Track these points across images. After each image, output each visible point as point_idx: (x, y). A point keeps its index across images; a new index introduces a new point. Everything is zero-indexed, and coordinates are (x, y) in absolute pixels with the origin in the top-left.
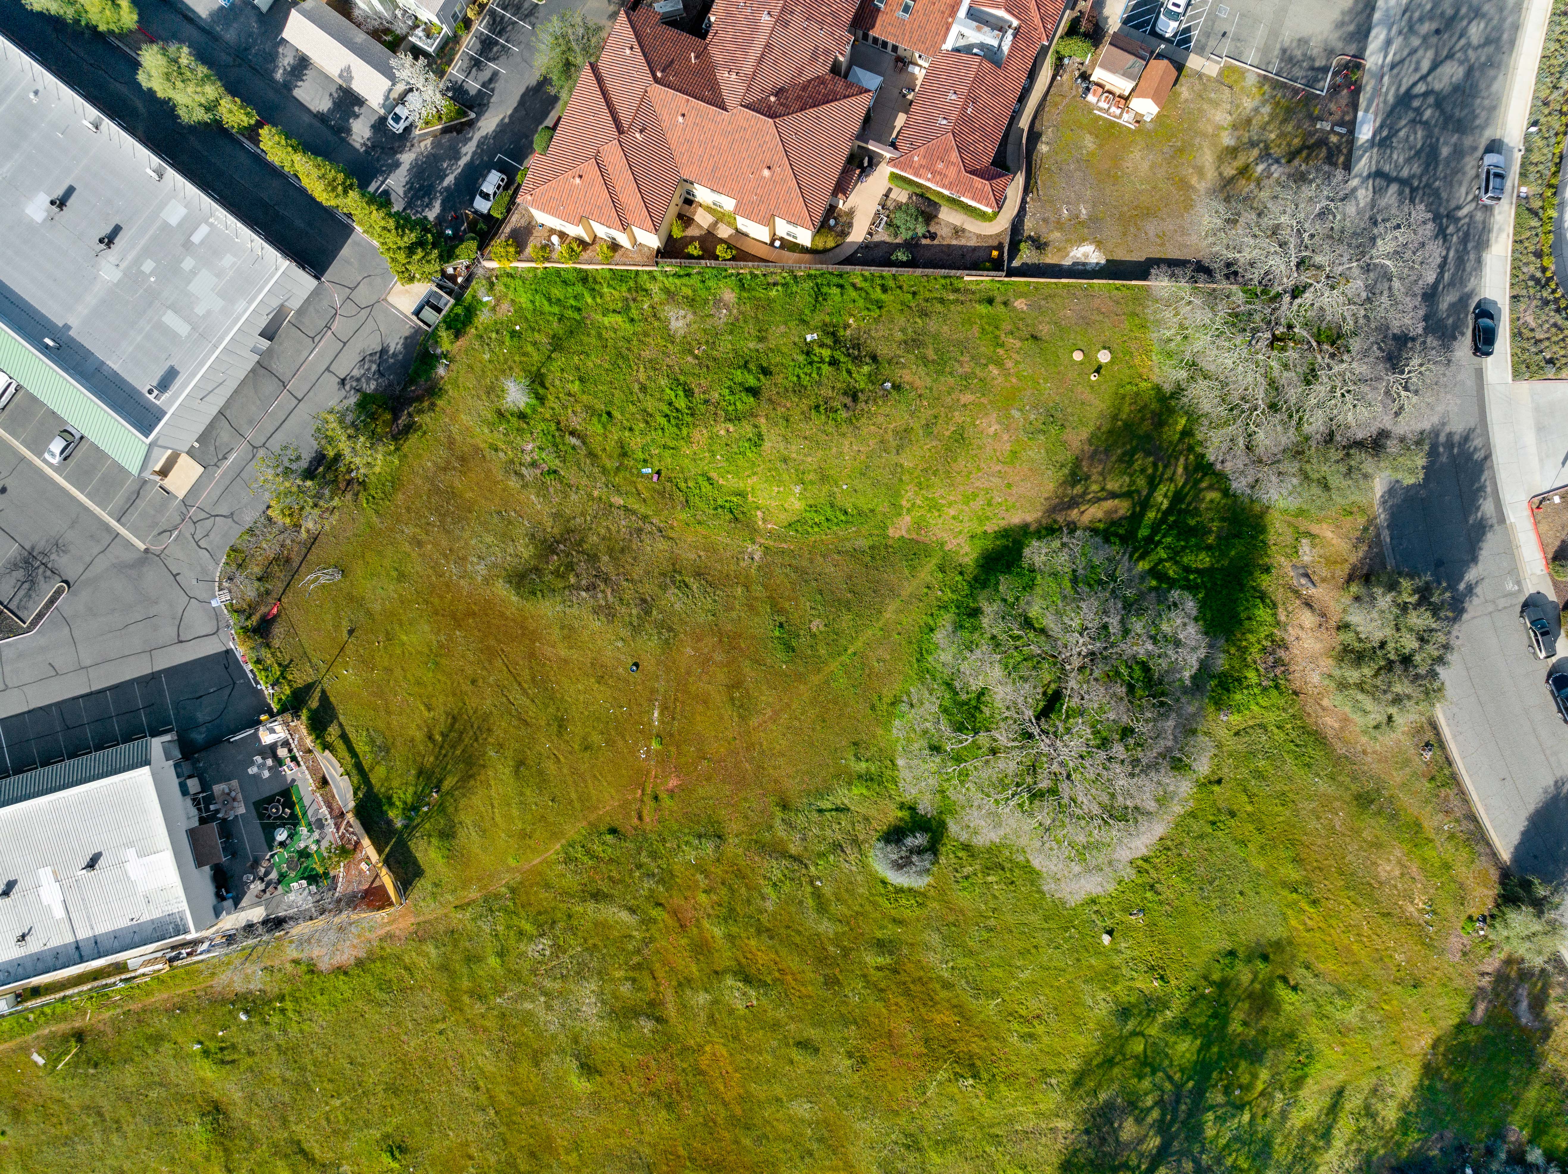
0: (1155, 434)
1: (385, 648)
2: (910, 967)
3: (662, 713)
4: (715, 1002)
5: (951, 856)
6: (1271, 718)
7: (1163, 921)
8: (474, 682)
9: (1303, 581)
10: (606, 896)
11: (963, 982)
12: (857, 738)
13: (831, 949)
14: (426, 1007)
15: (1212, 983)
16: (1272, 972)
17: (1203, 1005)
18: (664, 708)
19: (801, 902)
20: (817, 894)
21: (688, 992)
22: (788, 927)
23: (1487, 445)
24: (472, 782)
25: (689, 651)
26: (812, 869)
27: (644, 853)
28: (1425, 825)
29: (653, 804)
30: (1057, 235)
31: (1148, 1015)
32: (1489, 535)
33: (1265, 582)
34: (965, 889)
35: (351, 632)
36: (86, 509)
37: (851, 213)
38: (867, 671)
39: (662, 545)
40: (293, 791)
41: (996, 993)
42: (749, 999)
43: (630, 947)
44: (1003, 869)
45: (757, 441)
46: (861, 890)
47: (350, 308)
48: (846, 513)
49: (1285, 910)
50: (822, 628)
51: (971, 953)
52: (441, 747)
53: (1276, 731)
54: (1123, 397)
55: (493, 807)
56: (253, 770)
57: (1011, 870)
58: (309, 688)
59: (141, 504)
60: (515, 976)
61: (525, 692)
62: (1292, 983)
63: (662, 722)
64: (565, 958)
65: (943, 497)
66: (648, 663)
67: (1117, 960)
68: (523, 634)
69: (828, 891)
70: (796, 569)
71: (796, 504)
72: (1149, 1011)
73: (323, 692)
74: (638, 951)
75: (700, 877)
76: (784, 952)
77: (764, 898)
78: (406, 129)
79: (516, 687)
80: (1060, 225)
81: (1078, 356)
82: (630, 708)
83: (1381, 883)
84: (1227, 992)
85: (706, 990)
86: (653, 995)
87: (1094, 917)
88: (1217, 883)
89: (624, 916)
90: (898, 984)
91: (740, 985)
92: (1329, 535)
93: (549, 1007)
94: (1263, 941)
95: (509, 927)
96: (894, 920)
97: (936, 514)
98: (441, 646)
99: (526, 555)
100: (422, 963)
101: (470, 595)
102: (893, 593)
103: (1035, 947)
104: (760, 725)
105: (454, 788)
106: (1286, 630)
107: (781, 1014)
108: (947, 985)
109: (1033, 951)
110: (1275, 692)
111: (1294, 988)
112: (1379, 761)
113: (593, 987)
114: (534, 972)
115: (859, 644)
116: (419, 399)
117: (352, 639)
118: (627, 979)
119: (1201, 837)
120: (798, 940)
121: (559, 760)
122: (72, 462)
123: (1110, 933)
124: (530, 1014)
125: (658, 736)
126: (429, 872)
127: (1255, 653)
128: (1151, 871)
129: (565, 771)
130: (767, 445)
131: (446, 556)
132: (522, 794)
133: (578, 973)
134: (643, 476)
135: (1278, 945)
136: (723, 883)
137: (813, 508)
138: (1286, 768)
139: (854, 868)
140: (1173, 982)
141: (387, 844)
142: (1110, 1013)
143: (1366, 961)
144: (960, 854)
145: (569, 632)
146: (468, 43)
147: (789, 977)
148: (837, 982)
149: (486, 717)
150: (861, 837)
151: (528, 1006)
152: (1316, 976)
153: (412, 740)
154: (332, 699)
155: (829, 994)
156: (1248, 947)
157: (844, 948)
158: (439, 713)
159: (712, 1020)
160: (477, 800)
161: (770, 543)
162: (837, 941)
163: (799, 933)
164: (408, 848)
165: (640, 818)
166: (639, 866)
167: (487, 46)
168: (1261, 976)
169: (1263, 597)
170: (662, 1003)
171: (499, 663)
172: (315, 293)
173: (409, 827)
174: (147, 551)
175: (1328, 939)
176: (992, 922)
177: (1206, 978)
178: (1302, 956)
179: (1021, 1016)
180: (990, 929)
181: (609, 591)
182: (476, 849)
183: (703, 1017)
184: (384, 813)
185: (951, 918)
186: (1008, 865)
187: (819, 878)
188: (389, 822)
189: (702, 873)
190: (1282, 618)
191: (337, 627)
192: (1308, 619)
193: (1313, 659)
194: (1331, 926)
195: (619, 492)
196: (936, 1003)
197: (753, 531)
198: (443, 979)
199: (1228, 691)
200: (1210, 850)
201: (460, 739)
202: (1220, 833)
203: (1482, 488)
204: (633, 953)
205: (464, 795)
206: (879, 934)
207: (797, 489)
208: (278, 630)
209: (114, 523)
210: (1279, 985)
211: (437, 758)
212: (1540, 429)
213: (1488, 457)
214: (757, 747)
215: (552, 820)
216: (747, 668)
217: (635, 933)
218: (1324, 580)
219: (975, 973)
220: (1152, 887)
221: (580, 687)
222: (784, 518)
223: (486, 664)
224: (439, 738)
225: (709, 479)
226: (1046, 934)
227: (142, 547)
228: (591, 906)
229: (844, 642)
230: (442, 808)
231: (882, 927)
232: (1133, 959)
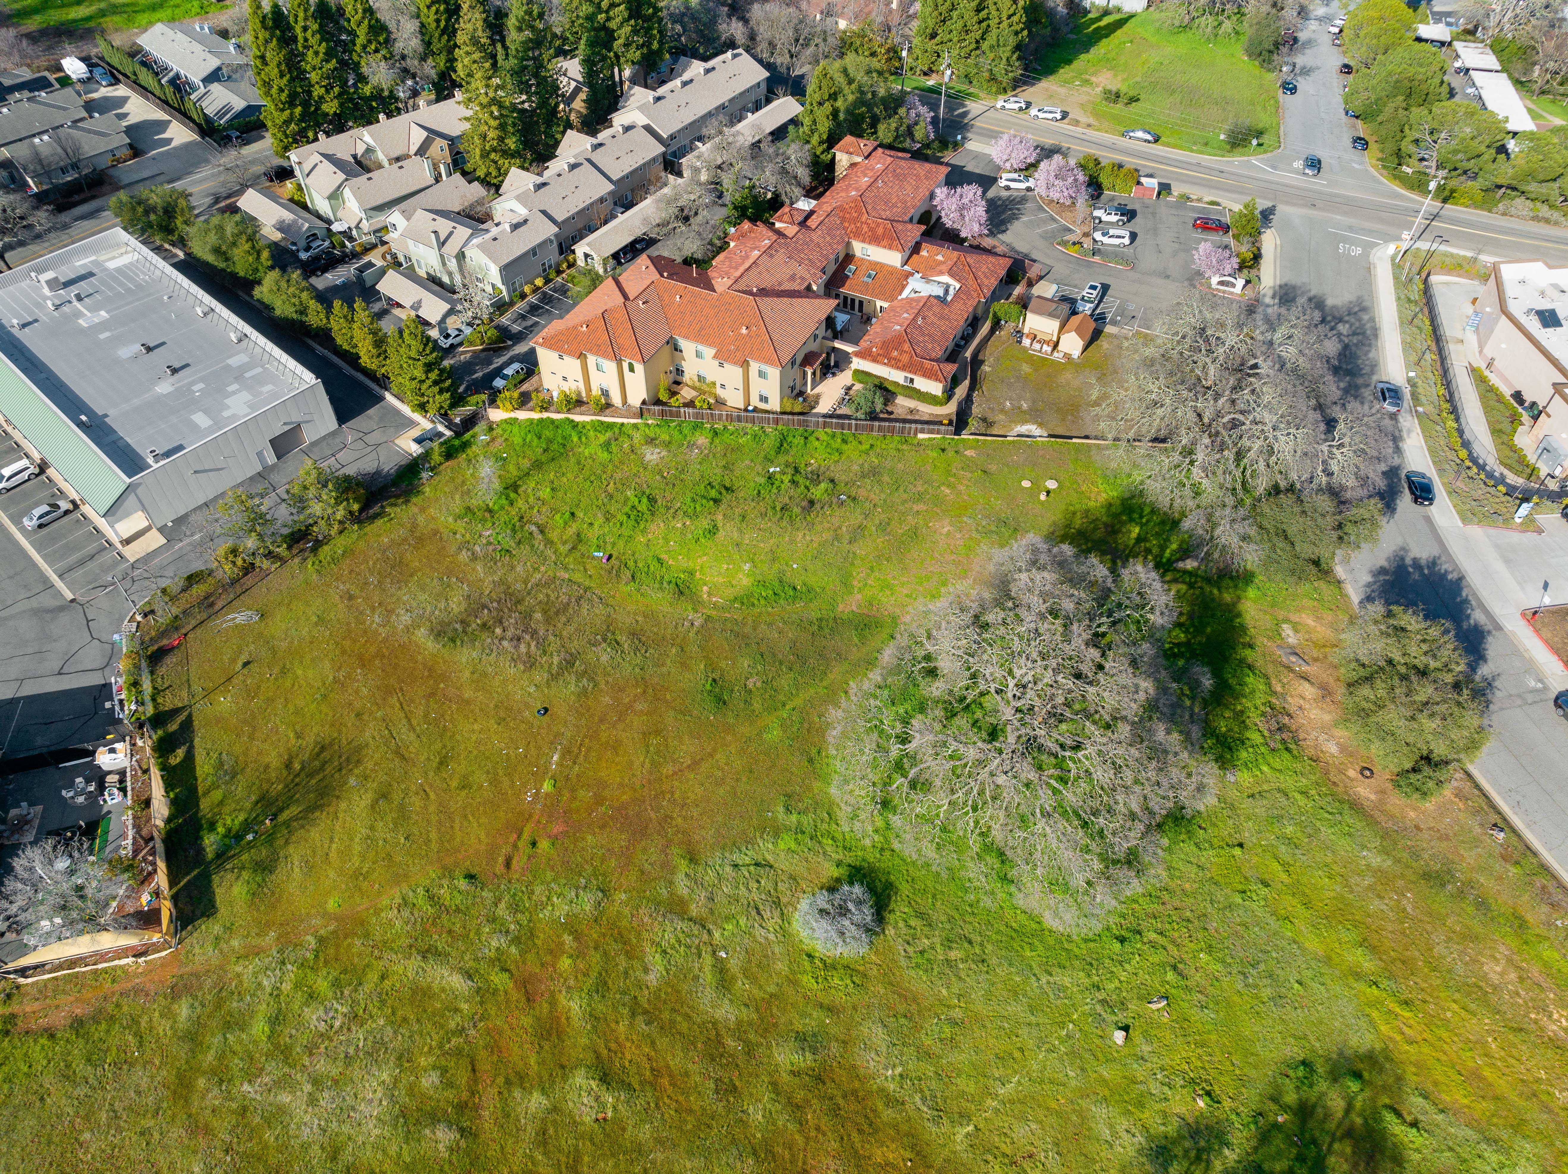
0: (1109, 539)
1: (276, 679)
2: (841, 1075)
3: (563, 757)
4: (555, 1109)
5: (901, 924)
6: (1288, 782)
7: (1195, 1014)
8: (358, 715)
9: (1293, 659)
10: (438, 954)
11: (917, 1098)
12: (789, 790)
13: (730, 1043)
14: (138, 1093)
15: (1285, 1108)
16: (1373, 1100)
17: (1278, 1141)
18: (566, 752)
19: (696, 978)
20: (721, 968)
21: (517, 1093)
22: (673, 1010)
23: (1456, 568)
24: (317, 814)
25: (607, 700)
26: (717, 935)
27: (502, 905)
28: (1529, 918)
29: (528, 850)
30: (1001, 417)
31: (1198, 1158)
32: (1490, 639)
33: (1249, 655)
34: (918, 966)
35: (246, 664)
36: (34, 565)
37: (818, 397)
38: (806, 725)
39: (600, 610)
40: (103, 824)
41: (964, 1117)
42: (603, 1106)
43: (452, 1025)
44: (970, 942)
45: (713, 531)
46: (779, 966)
47: (360, 444)
48: (795, 589)
49: (1368, 1010)
50: (759, 684)
51: (926, 1055)
52: (296, 776)
53: (1298, 796)
54: (1074, 513)
55: (332, 840)
56: (66, 794)
57: (981, 945)
58: (176, 712)
59: (90, 565)
60: (284, 1053)
61: (412, 728)
62: (1409, 1119)
63: (560, 764)
64: (359, 1034)
65: (894, 577)
66: (559, 709)
67: (1139, 1071)
68: (430, 676)
69: (734, 965)
70: (737, 635)
71: (744, 580)
72: (1200, 1151)
73: (190, 716)
74: (461, 1031)
75: (567, 939)
76: (663, 1042)
77: (646, 970)
78: (452, 345)
79: (404, 721)
80: (1002, 411)
81: (1026, 484)
82: (527, 750)
83: (1495, 988)
84: (1311, 1124)
85: (543, 1092)
86: (465, 1095)
87: (1099, 1008)
88: (1262, 967)
89: (457, 982)
90: (822, 1098)
91: (594, 1084)
92: (1311, 622)
93: (312, 1101)
94: (1349, 1052)
95: (297, 986)
96: (821, 1006)
97: (888, 592)
98: (336, 680)
99: (456, 610)
100: (163, 1027)
101: (385, 640)
102: (840, 657)
103: (1021, 1050)
104: (675, 773)
105: (296, 818)
106: (1285, 699)
107: (645, 1133)
108: (891, 1101)
109: (1017, 1054)
110: (1286, 755)
111: (1414, 1124)
112: (1440, 839)
113: (385, 1076)
114: (310, 1050)
115: (798, 702)
116: (397, 497)
117: (245, 671)
118: (434, 1068)
119: (1230, 907)
120: (684, 1026)
121: (427, 795)
122: (45, 531)
123: (1126, 1029)
124: (282, 1110)
125: (552, 777)
126: (223, 911)
127: (1254, 717)
128: (1170, 947)
129: (432, 809)
130: (721, 533)
131: (373, 609)
132: (372, 828)
133: (370, 1054)
134: (594, 558)
135: (1371, 1058)
136: (596, 948)
137: (760, 583)
138: (1322, 836)
139: (772, 937)
140: (1227, 1104)
141: (188, 874)
142: (1140, 1151)
143: (1513, 1097)
144: (912, 923)
145: (480, 678)
146: (520, 306)
147: (665, 1081)
148: (734, 1089)
149: (359, 749)
150: (784, 900)
151: (285, 1098)
152: (1442, 1111)
153: (267, 767)
154: (196, 723)
155: (720, 1107)
156: (1328, 1060)
157: (747, 1043)
158: (310, 739)
159: (543, 1139)
160: (314, 834)
161: (714, 613)
162: (739, 1030)
163: (687, 1017)
164: (210, 881)
165: (508, 864)
166: (492, 920)
167: (534, 309)
168: (1358, 1105)
169: (1250, 667)
170: (477, 1108)
171: (394, 700)
172: (333, 434)
173: (222, 855)
174: (73, 601)
175: (1444, 1058)
176: (957, 1014)
177: (1274, 1099)
178: (1411, 1078)
179: (1005, 1155)
180: (953, 1023)
181: (533, 644)
182: (292, 888)
183: (531, 1131)
184: (198, 838)
185: (901, 1008)
186: (977, 939)
187: (724, 948)
188: (200, 850)
189: (571, 933)
190: (1278, 688)
191: (233, 661)
192: (1309, 690)
193: (1325, 729)
194: (1440, 1039)
195: (566, 568)
196: (876, 1131)
197: (697, 603)
198: (181, 1051)
199: (1230, 749)
200: (1244, 925)
201: (322, 768)
202: (1254, 905)
203: (1466, 601)
204: (454, 1033)
205: (303, 827)
206: (798, 1026)
207: (747, 567)
208: (170, 660)
209: (54, 578)
210: (1389, 1117)
211: (286, 786)
212: (1507, 561)
213: (1461, 579)
214: (668, 796)
215: (398, 859)
216: (670, 718)
217: (465, 1006)
218: (1316, 660)
219: (934, 1085)
220: (1174, 968)
221: (476, 727)
222: (730, 593)
223: (379, 701)
224: (297, 766)
225: (659, 560)
226: (1035, 1032)
227: (70, 596)
228: (415, 963)
229: (781, 697)
230: (271, 838)
231: (803, 1015)
232: (1162, 1069)
